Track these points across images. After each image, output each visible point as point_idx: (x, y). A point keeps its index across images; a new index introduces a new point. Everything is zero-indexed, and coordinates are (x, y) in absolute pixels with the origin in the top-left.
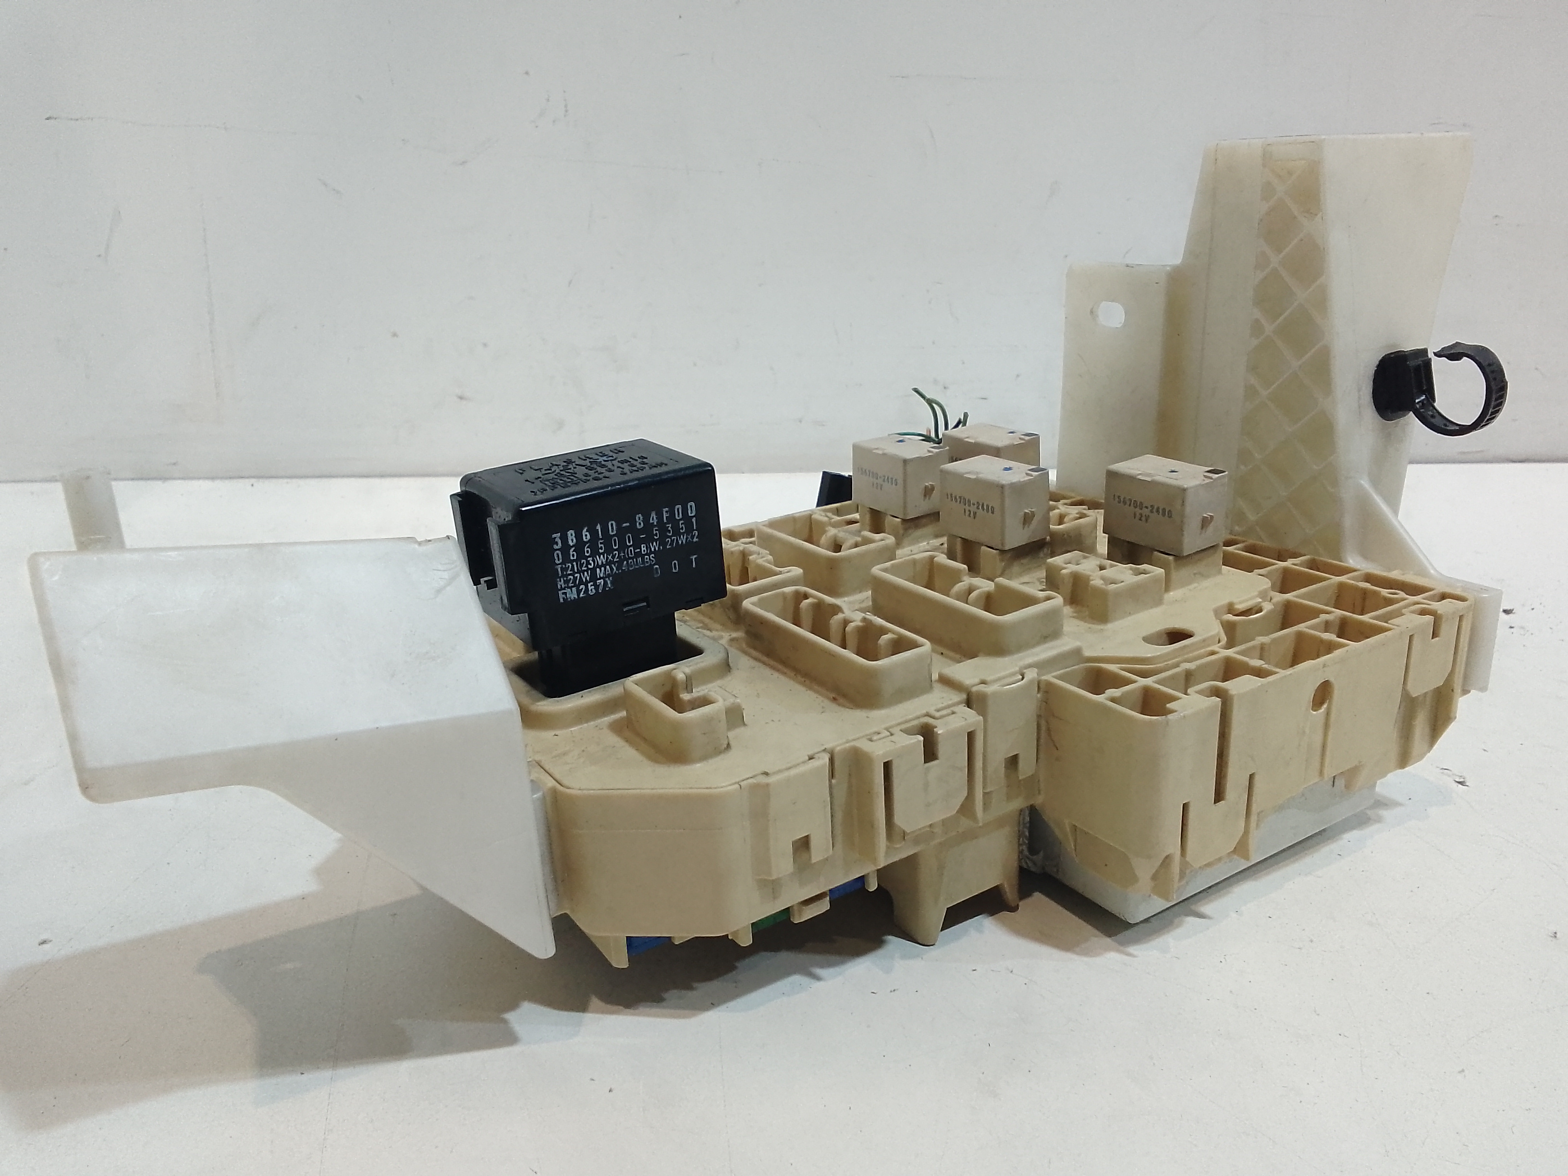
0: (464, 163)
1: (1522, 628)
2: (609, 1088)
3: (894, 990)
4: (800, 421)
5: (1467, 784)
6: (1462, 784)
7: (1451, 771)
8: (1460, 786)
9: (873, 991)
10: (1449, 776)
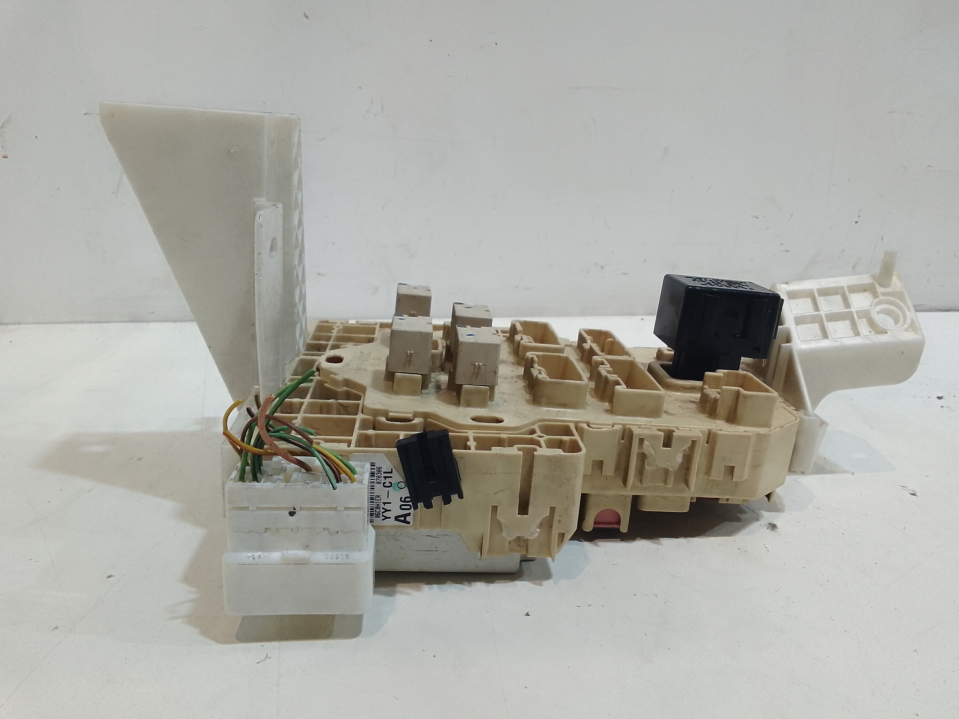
0: (323, 139)
1: (948, 407)
2: (434, 655)
3: (590, 605)
4: (517, 287)
5: (917, 495)
6: (913, 495)
7: (907, 487)
8: (913, 496)
9: (578, 606)
10: (906, 490)
